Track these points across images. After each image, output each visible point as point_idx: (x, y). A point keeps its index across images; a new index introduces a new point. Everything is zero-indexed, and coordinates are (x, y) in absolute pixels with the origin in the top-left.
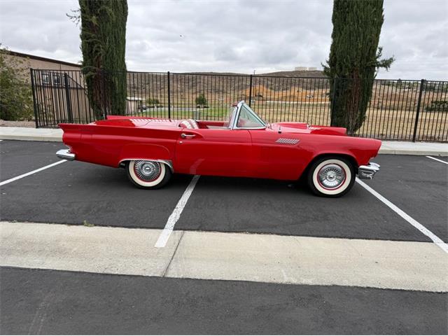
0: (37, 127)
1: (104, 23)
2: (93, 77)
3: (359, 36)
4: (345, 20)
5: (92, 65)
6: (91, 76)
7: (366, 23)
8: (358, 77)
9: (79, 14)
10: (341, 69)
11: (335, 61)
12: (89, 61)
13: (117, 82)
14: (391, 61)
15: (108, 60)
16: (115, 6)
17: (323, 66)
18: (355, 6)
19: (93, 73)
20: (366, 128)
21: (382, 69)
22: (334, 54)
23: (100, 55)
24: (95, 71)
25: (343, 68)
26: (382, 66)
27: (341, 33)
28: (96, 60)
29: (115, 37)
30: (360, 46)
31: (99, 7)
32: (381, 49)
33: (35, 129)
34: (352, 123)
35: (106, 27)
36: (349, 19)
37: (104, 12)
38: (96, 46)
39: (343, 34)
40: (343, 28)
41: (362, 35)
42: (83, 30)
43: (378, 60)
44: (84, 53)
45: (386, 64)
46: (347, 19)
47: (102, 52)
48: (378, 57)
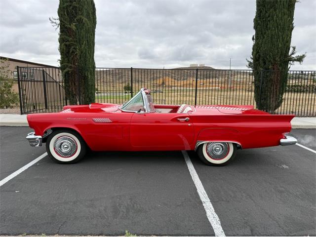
0: (22, 114)
1: (79, 30)
2: (70, 72)
3: (279, 38)
4: (267, 27)
5: (68, 63)
6: (68, 71)
7: (283, 29)
8: (278, 69)
9: (58, 22)
10: (265, 63)
11: (259, 58)
12: (66, 59)
13: (90, 76)
14: (303, 56)
15: (82, 59)
16: (88, 16)
17: (248, 61)
18: (275, 16)
19: (69, 69)
22: (258, 52)
23: (77, 54)
24: (71, 67)
25: (267, 63)
26: (295, 60)
27: (264, 37)
28: (72, 59)
29: (87, 41)
30: (280, 46)
31: (75, 17)
32: (294, 48)
33: (19, 116)
35: (81, 33)
36: (270, 25)
37: (80, 21)
38: (72, 47)
39: (266, 37)
40: (265, 33)
41: (281, 38)
42: (60, 35)
43: (293, 56)
44: (62, 53)
45: (300, 59)
46: (268, 26)
47: (78, 52)
48: (293, 54)
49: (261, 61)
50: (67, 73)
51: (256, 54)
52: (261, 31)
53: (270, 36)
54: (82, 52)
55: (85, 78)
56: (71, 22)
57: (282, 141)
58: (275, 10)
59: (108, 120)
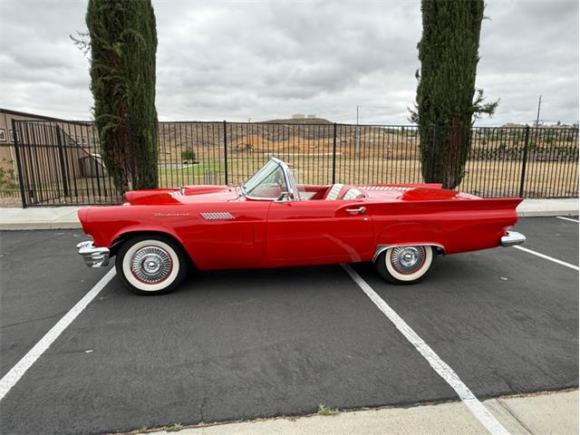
0: (25, 206)
1: (129, 54)
2: (114, 131)
3: (460, 75)
4: (440, 56)
5: (109, 113)
6: (112, 128)
7: (466, 60)
8: (458, 125)
9: (88, 39)
10: (438, 115)
11: (428, 107)
12: (106, 107)
13: (150, 137)
14: (495, 105)
15: (136, 106)
16: (143, 30)
17: (411, 112)
18: (452, 40)
19: (114, 125)
20: (465, 185)
21: (484, 115)
22: (426, 98)
23: (126, 97)
24: (115, 121)
25: (441, 115)
26: (483, 111)
27: (436, 74)
28: (117, 106)
29: (144, 74)
30: (461, 88)
31: (121, 31)
32: (481, 92)
33: (20, 210)
34: (450, 179)
35: (132, 59)
36: (446, 55)
37: (129, 39)
38: (118, 85)
39: (439, 73)
40: (438, 67)
41: (462, 74)
42: (94, 64)
43: (479, 104)
44: (97, 95)
45: (490, 110)
46: (443, 56)
47: (128, 94)
48: (479, 100)
49: (432, 112)
50: (110, 131)
51: (424, 100)
52: (432, 63)
53: (446, 72)
54: (136, 94)
55: (142, 140)
56: (112, 40)
57: (504, 239)
58: (453, 30)
59: (227, 215)
